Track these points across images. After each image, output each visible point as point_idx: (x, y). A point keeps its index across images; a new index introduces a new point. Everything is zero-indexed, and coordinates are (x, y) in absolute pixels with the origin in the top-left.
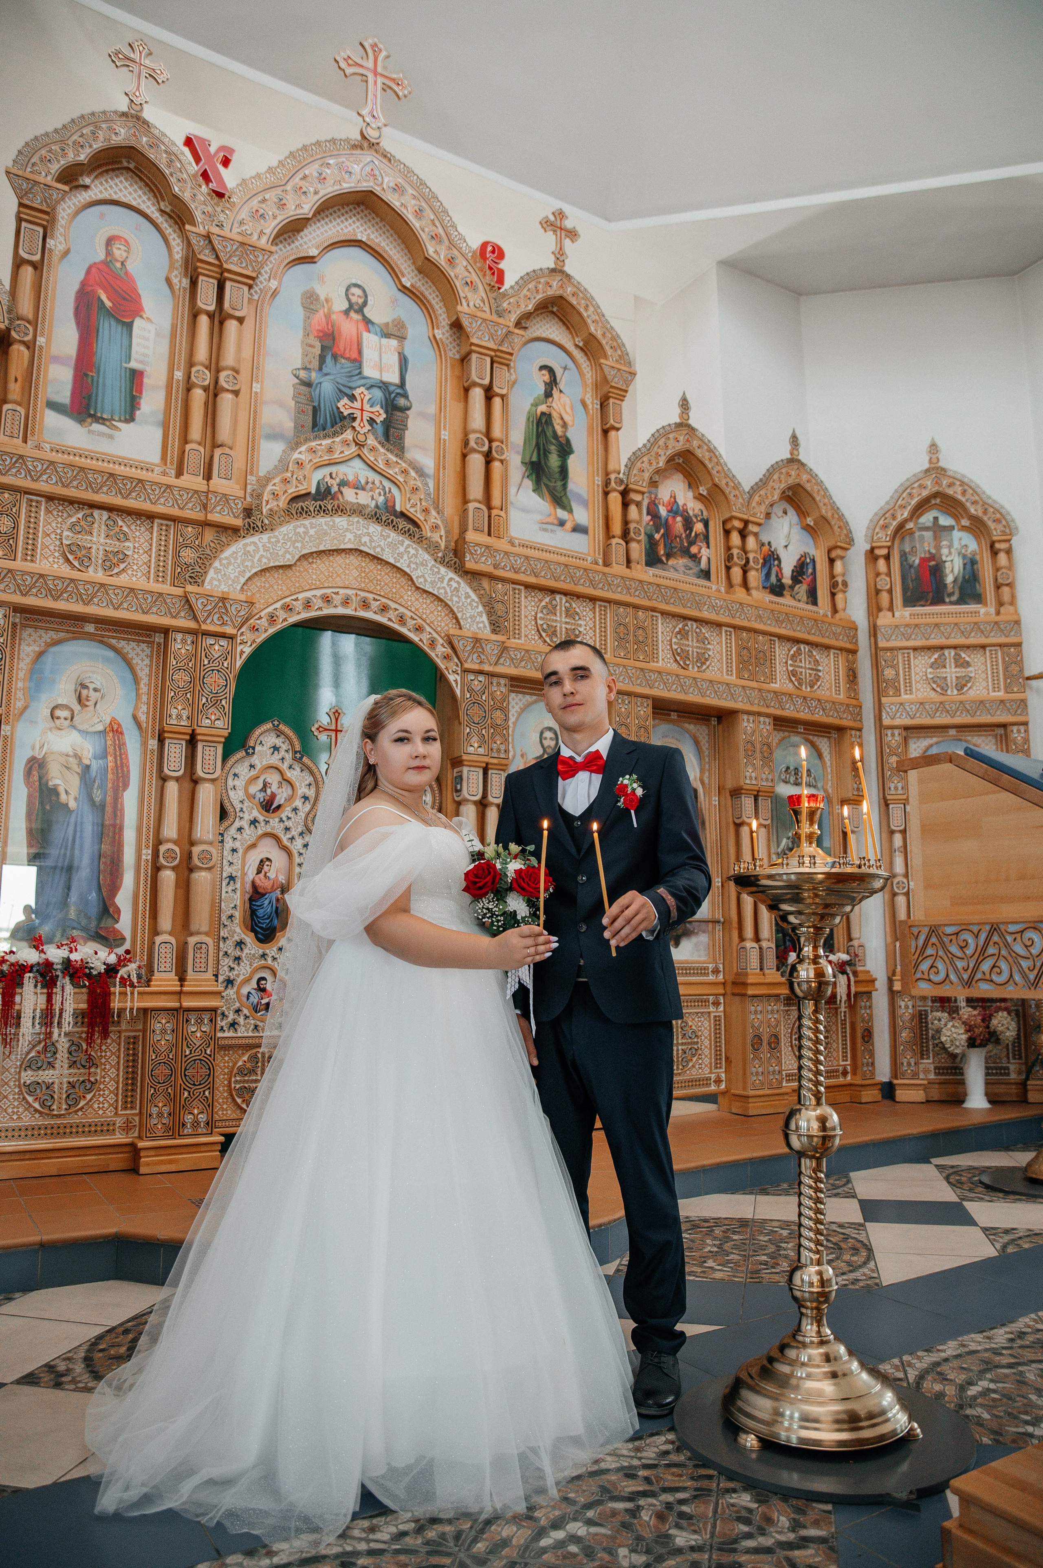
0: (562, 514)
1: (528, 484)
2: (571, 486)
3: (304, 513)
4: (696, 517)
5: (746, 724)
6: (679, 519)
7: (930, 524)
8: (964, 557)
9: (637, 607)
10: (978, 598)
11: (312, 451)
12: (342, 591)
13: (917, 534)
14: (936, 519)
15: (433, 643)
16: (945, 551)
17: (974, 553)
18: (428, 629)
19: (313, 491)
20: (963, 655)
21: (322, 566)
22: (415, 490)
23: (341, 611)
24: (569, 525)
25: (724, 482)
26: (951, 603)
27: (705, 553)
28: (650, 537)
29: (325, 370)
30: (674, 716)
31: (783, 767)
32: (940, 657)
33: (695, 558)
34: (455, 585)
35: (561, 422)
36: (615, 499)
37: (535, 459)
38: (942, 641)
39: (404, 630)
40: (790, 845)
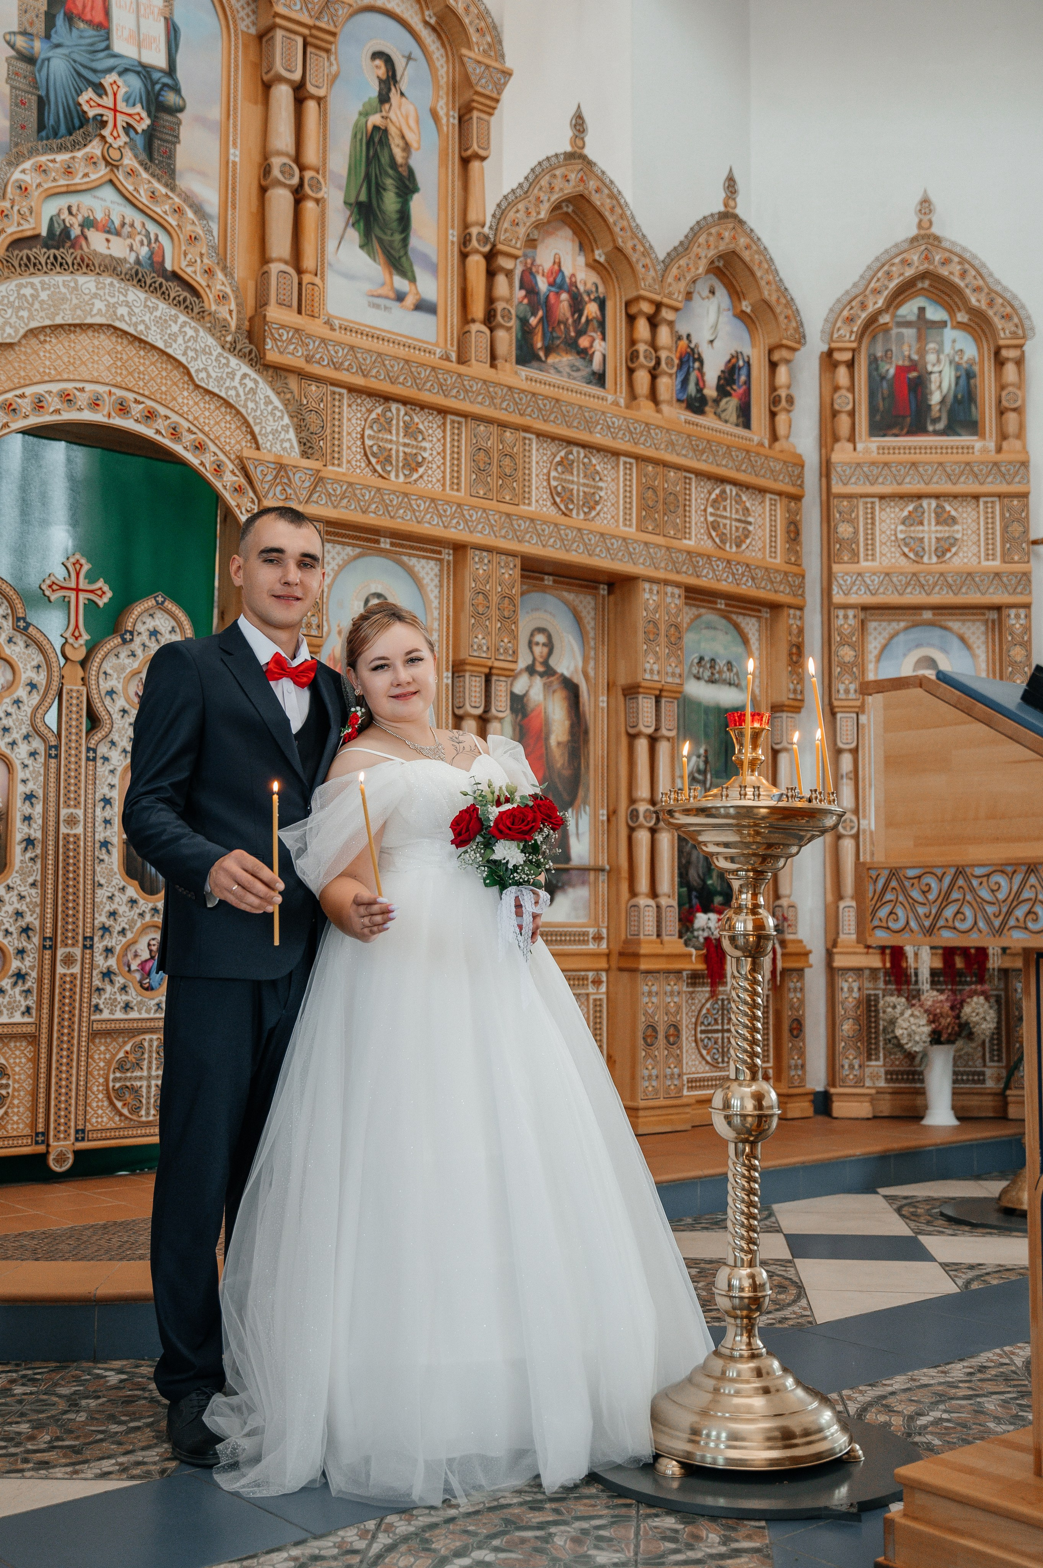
0: (401, 283)
1: (354, 236)
2: (414, 242)
3: (30, 266)
4: (589, 294)
5: (647, 596)
6: (564, 296)
7: (913, 318)
8: (958, 367)
9: (503, 425)
10: (973, 427)
11: (41, 169)
12: (89, 387)
13: (894, 331)
14: (922, 310)
15: (218, 469)
16: (931, 358)
17: (971, 362)
18: (213, 448)
19: (44, 233)
20: (948, 508)
21: (58, 346)
22: (193, 239)
23: (87, 416)
24: (410, 301)
25: (630, 244)
26: (936, 433)
27: (599, 347)
28: (523, 322)
29: (55, 39)
30: (548, 581)
31: (695, 657)
32: (916, 509)
33: (585, 354)
34: (250, 384)
35: (401, 143)
36: (477, 264)
37: (363, 197)
38: (921, 488)
39: (178, 448)
40: (702, 766)
